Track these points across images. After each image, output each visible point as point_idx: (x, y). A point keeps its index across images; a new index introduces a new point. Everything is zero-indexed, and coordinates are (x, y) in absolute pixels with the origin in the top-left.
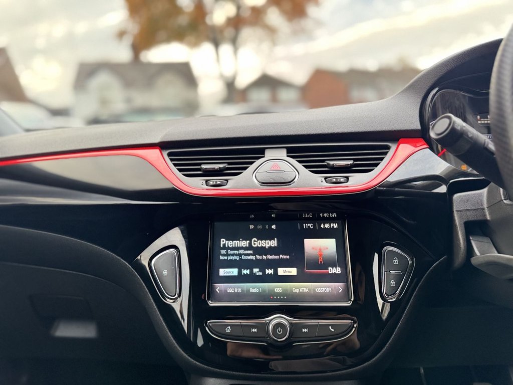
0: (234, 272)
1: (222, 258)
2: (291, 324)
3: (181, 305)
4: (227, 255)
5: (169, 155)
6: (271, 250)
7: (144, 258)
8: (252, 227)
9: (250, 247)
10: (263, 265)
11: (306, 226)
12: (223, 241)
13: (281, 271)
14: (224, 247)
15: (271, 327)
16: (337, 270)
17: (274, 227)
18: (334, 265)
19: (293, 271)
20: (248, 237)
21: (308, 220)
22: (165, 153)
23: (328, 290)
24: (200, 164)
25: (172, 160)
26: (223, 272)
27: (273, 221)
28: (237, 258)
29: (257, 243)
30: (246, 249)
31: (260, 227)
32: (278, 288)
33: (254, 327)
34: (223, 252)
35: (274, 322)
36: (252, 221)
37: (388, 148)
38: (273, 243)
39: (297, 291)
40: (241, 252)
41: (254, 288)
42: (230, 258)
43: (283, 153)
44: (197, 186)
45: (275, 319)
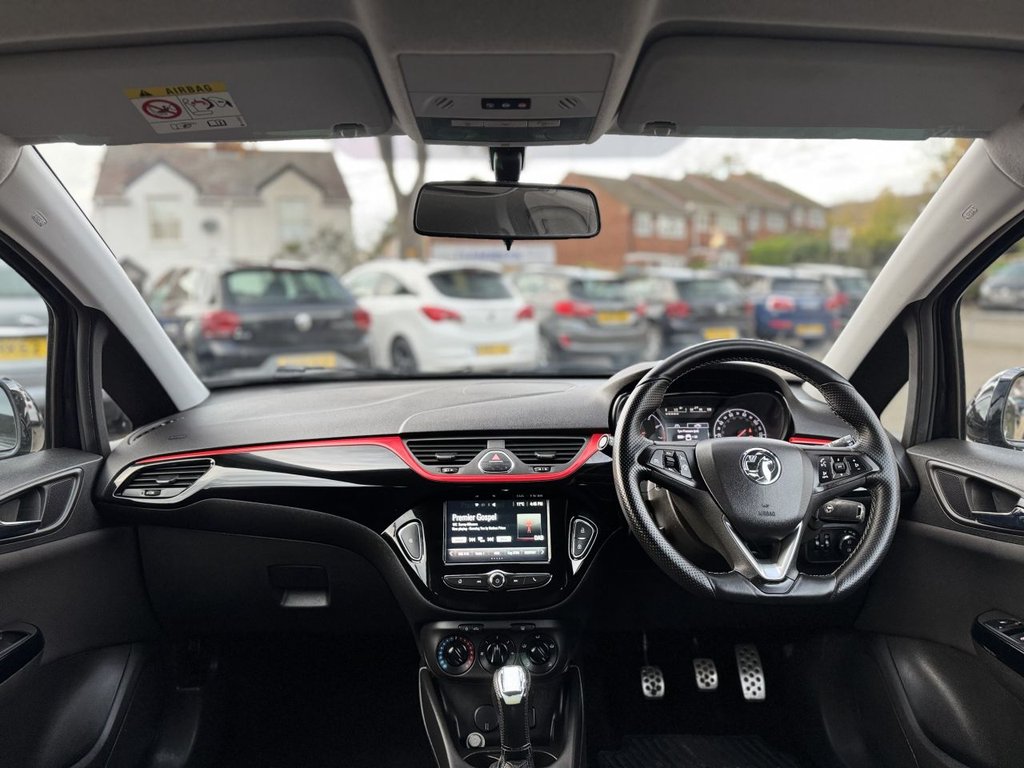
0: (463, 540)
1: (453, 529)
2: (506, 576)
3: (420, 567)
4: (458, 527)
5: (409, 443)
6: (492, 524)
7: (390, 531)
8: (477, 505)
9: (476, 521)
10: (485, 534)
11: (519, 504)
12: (455, 517)
13: (500, 539)
14: (456, 522)
15: (491, 580)
16: (541, 538)
17: (494, 505)
18: (538, 534)
19: (508, 539)
20: (474, 512)
21: (520, 500)
22: (405, 442)
23: (534, 553)
24: (434, 453)
25: (411, 449)
26: (455, 540)
27: (494, 500)
28: (466, 529)
29: (481, 517)
30: (472, 522)
31: (483, 505)
32: (497, 552)
33: (478, 579)
34: (454, 524)
35: (493, 576)
36: (477, 500)
37: (583, 441)
38: (494, 517)
39: (511, 553)
40: (469, 524)
41: (479, 552)
42: (460, 529)
43: (502, 444)
44: (432, 472)
45: (493, 574)
